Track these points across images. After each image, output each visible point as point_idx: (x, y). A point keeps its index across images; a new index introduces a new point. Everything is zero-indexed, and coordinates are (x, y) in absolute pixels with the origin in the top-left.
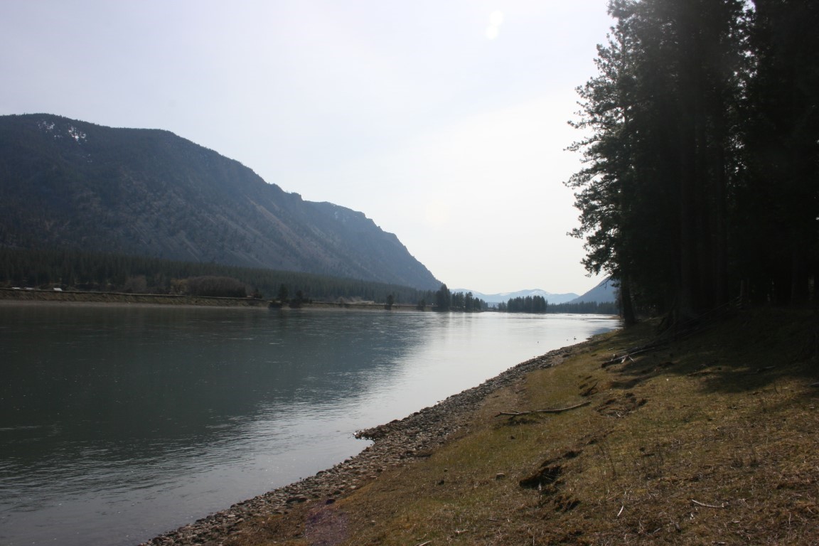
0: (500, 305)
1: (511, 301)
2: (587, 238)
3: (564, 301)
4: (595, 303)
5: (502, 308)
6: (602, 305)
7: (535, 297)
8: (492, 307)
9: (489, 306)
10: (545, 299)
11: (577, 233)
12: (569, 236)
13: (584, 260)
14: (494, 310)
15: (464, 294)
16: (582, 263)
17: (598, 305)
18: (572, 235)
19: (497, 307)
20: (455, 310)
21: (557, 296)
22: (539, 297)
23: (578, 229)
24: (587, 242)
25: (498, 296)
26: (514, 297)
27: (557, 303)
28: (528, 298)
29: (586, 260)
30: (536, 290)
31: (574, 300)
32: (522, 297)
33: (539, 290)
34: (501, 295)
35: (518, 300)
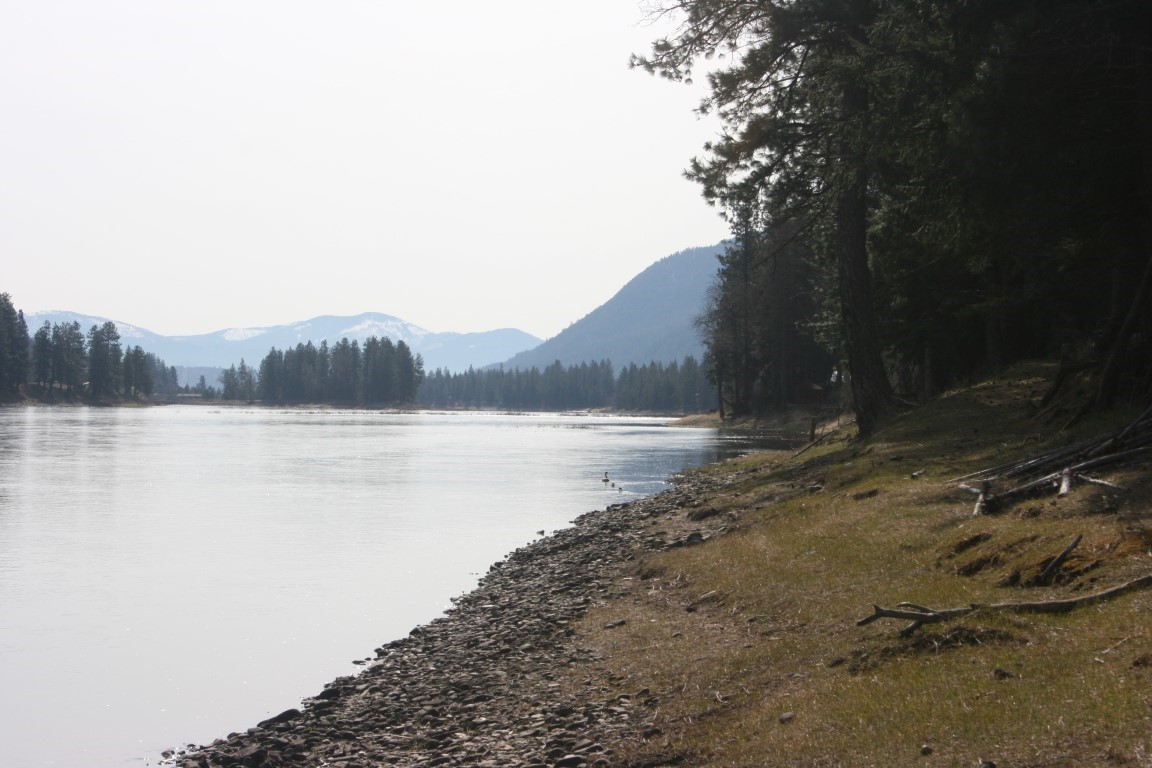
0: (229, 376)
1: (273, 361)
2: (712, 78)
3: (482, 361)
4: (606, 367)
5: (236, 390)
6: (632, 374)
7: (372, 344)
8: (193, 384)
9: (182, 384)
10: (414, 354)
11: (668, 59)
12: (641, 70)
13: (696, 166)
14: (203, 395)
15: (85, 331)
16: (689, 176)
17: (616, 375)
18: (650, 67)
19: (219, 386)
20: (46, 397)
21: (452, 340)
22: (386, 343)
23: (676, 44)
24: (708, 92)
25: (215, 340)
26: (285, 346)
27: (458, 368)
28: (345, 350)
29: (706, 165)
30: (367, 315)
31: (520, 356)
32: (317, 345)
33: (381, 317)
34: (228, 337)
35: (304, 356)
